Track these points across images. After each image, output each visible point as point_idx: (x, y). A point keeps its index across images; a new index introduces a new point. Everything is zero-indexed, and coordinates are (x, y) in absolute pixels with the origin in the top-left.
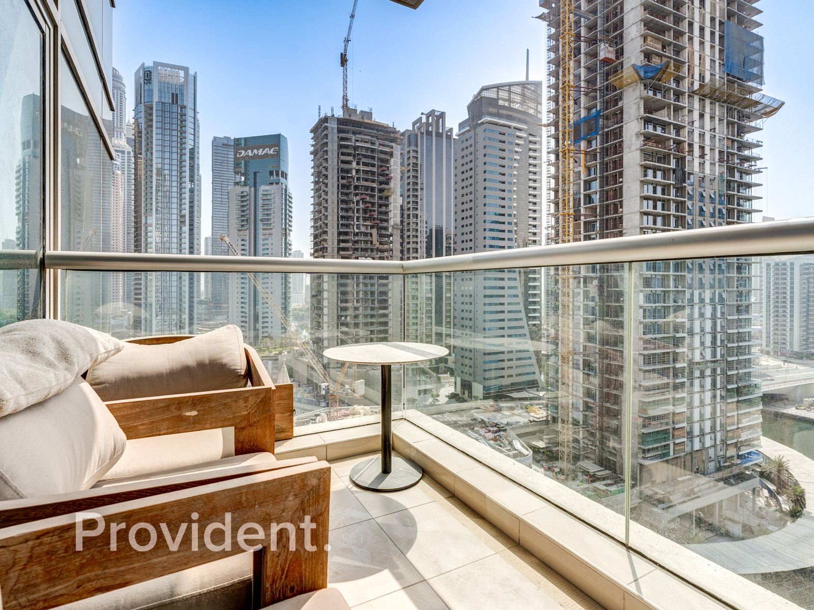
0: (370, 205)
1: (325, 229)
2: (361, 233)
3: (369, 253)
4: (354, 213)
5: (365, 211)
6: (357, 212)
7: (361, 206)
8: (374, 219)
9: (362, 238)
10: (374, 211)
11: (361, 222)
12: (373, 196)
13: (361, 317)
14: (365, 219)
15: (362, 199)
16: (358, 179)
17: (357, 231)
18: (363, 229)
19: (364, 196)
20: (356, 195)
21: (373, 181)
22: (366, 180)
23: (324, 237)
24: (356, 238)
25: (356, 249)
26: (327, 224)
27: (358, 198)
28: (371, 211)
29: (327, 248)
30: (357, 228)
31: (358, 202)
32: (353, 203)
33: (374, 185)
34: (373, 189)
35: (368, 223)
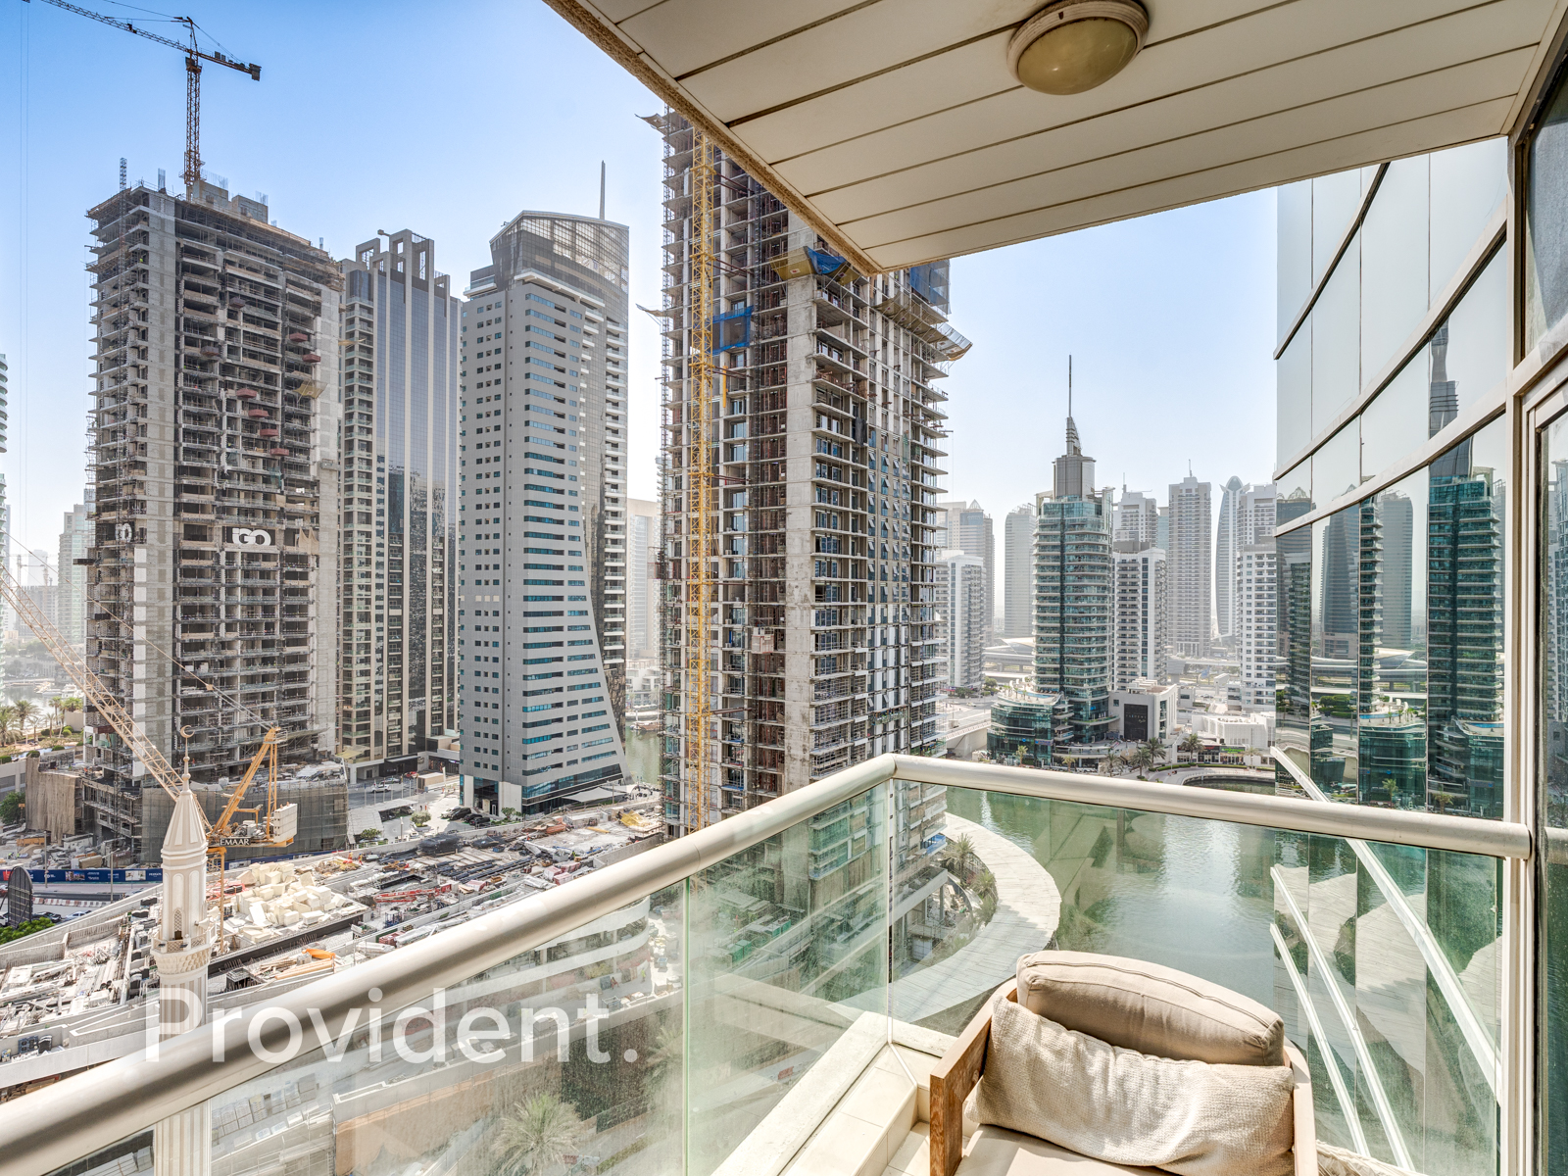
0: (265, 413)
1: (139, 458)
2: (239, 473)
3: (260, 519)
4: (219, 424)
5: (249, 425)
6: (229, 425)
7: (240, 412)
8: (274, 445)
9: (242, 485)
10: (274, 427)
11: (240, 449)
12: (271, 394)
13: (238, 663)
14: (249, 443)
15: (244, 398)
16: (232, 350)
17: (228, 468)
18: (244, 465)
19: (246, 391)
20: (227, 385)
21: (272, 360)
22: (253, 355)
23: (138, 475)
24: (227, 484)
25: (227, 510)
26: (143, 447)
27: (232, 393)
28: (264, 426)
29: (143, 503)
30: (229, 462)
31: (231, 402)
32: (219, 403)
33: (275, 369)
34: (270, 378)
35: (258, 452)
